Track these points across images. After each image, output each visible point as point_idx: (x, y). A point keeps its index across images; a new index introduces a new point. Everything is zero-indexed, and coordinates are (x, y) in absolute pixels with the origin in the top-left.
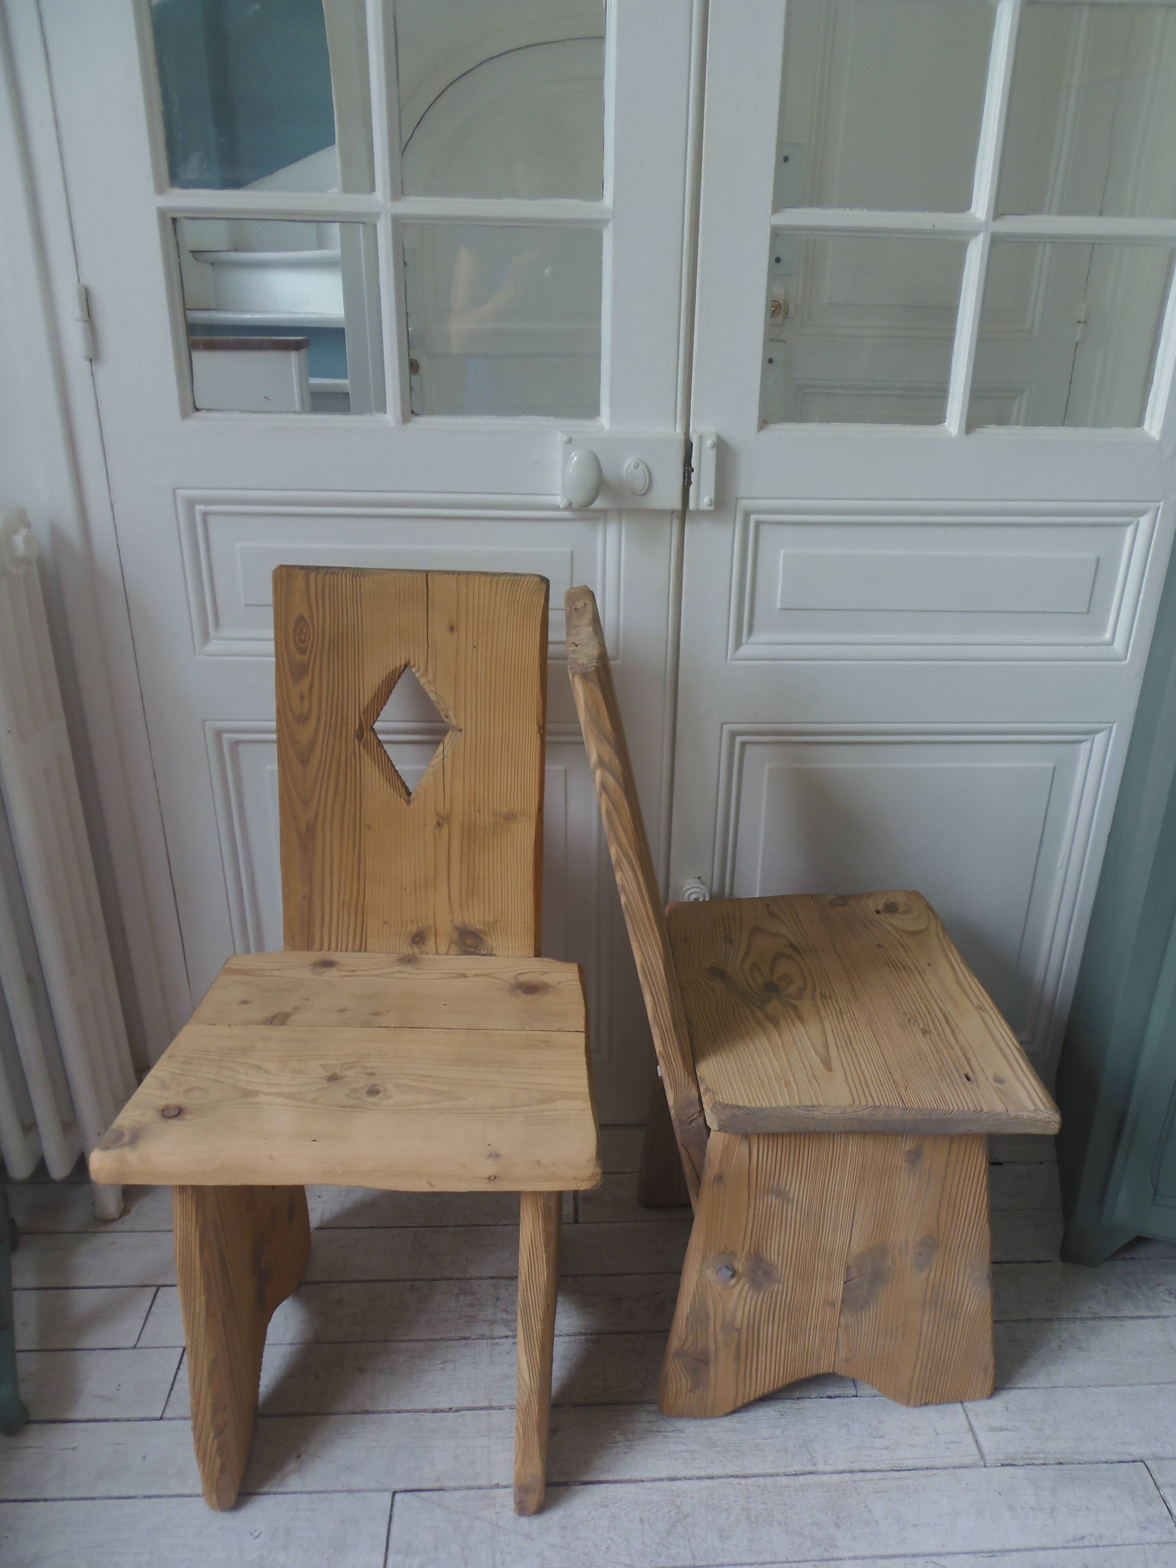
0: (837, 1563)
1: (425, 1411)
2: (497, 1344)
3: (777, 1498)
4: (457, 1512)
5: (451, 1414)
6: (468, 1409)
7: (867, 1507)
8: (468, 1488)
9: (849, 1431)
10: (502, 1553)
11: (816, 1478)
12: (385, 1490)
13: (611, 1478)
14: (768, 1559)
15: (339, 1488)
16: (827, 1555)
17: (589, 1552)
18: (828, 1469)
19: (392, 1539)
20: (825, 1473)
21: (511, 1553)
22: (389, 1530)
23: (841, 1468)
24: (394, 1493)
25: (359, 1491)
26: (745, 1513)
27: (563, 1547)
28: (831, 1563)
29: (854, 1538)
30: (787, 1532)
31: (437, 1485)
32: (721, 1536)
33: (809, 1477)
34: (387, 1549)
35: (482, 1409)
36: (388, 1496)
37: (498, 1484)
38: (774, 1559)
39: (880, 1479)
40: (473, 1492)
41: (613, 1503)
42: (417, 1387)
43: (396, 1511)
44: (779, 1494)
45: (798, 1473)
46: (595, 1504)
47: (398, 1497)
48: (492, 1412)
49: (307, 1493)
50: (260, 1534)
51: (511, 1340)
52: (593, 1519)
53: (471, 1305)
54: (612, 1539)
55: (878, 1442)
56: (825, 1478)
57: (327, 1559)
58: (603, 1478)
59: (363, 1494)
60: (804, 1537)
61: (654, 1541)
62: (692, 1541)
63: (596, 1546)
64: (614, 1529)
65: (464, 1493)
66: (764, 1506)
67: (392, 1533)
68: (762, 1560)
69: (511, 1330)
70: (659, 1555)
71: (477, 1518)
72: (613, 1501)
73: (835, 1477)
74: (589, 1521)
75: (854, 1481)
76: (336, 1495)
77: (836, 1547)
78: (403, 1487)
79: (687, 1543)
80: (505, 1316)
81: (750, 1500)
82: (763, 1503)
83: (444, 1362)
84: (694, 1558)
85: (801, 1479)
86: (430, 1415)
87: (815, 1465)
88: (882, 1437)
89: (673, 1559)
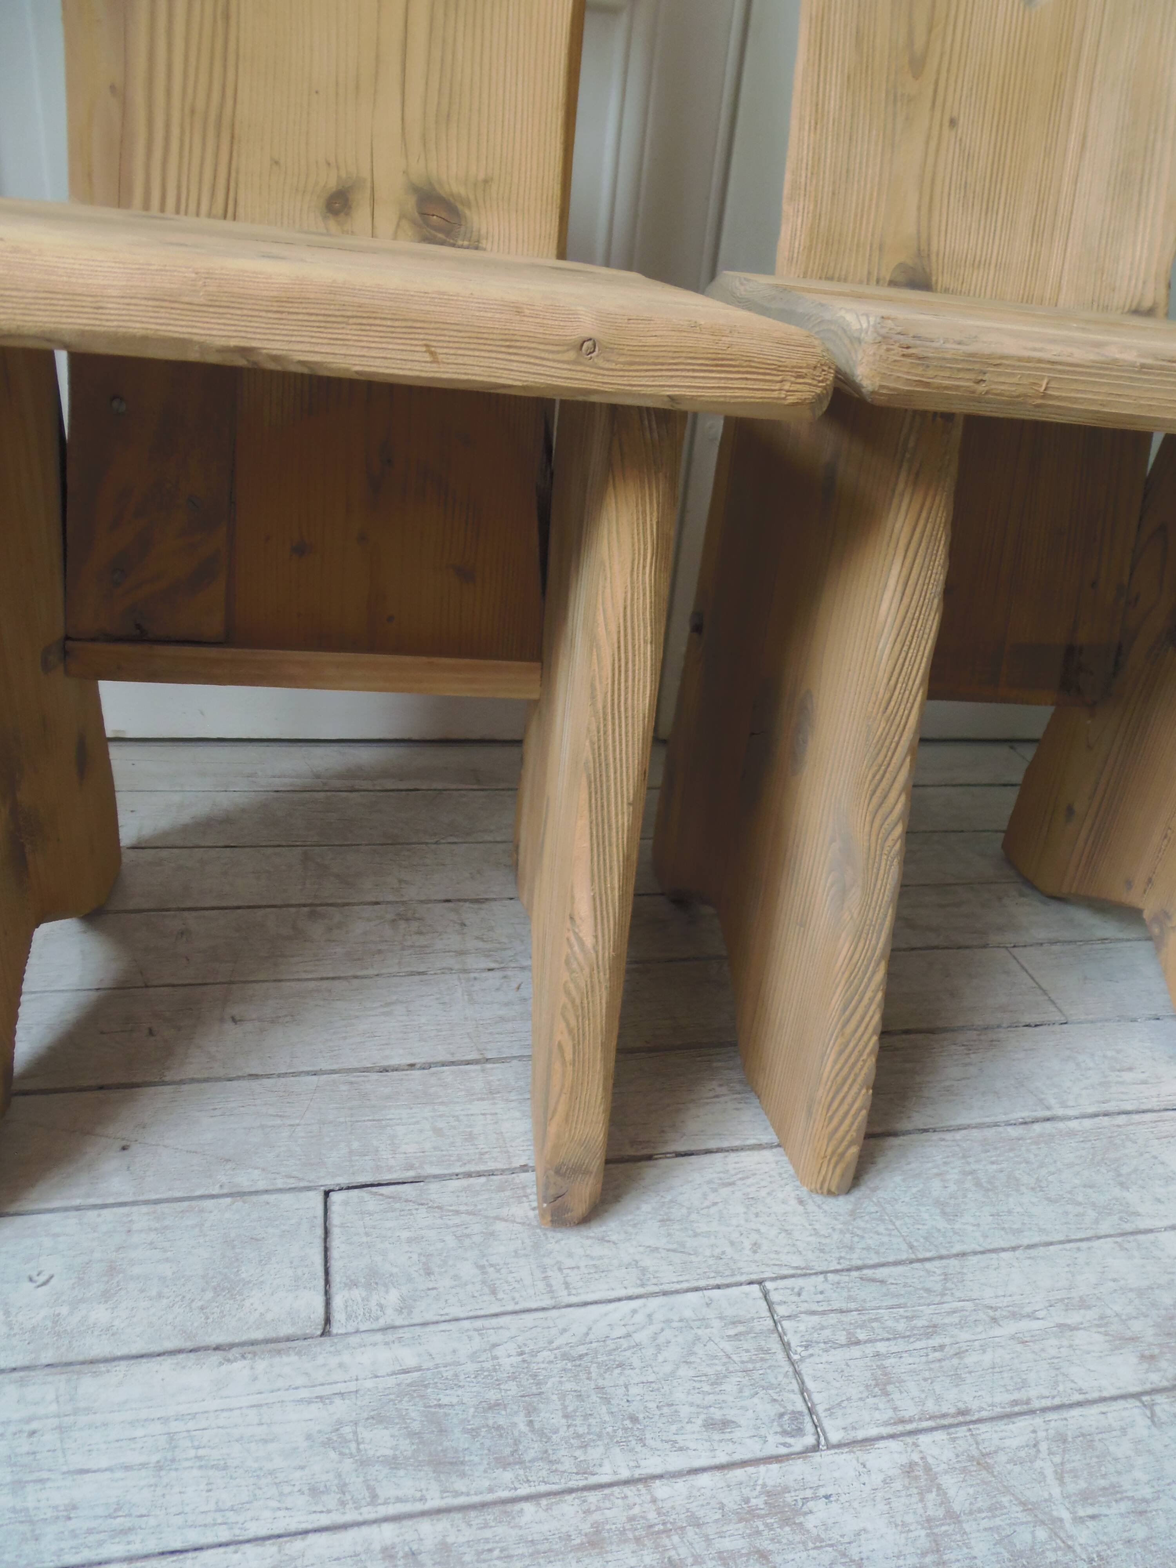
0: (1151, 1236)
1: (366, 1070)
2: (475, 979)
3: (1011, 1155)
4: (457, 1213)
5: (416, 1074)
6: (443, 1064)
7: (1155, 1157)
8: (469, 1175)
9: (1078, 1064)
10: (560, 1269)
11: (1061, 1125)
12: (308, 1189)
13: (725, 1144)
14: (1036, 1239)
15: (216, 1191)
16: (1128, 1227)
17: (723, 1253)
18: (1070, 1112)
19: (336, 1265)
20: (1069, 1118)
21: (578, 1268)
22: (326, 1250)
23: (1091, 1110)
24: (327, 1194)
25: (256, 1193)
26: (969, 1177)
27: (674, 1251)
28: (1141, 1237)
29: (1159, 1201)
30: (1049, 1199)
31: (410, 1174)
32: (944, 1213)
33: (1048, 1125)
34: (327, 1282)
35: (468, 1063)
36: (317, 1198)
37: (525, 1166)
38: (1045, 1239)
39: (1156, 1121)
40: (483, 1180)
41: (741, 1179)
42: (345, 1038)
43: (335, 1219)
44: (1011, 1150)
45: (1028, 1120)
46: (710, 1182)
47: (335, 1197)
48: (488, 1066)
49: (146, 1202)
50: (52, 1277)
51: (498, 974)
52: (715, 1204)
53: (420, 933)
54: (758, 1231)
55: (1128, 1076)
56: (1074, 1124)
57: (202, 1308)
58: (712, 1144)
59: (266, 1197)
60: (1080, 1204)
61: (834, 1229)
62: (898, 1223)
63: (732, 1243)
64: (757, 1215)
65: (465, 1182)
66: (995, 1167)
67: (335, 1254)
68: (1026, 1242)
69: (495, 961)
70: (851, 1248)
71: (498, 1218)
72: (740, 1176)
73: (1087, 1123)
74: (708, 1207)
75: (1119, 1126)
76: (209, 1204)
77: (1137, 1214)
78: (343, 1181)
79: (891, 1227)
80: (481, 944)
81: (971, 1160)
82: (993, 1163)
83: (387, 1005)
84: (911, 1247)
85: (1037, 1127)
86: (375, 1076)
87: (1048, 1108)
88: (1130, 1069)
89: (877, 1253)
